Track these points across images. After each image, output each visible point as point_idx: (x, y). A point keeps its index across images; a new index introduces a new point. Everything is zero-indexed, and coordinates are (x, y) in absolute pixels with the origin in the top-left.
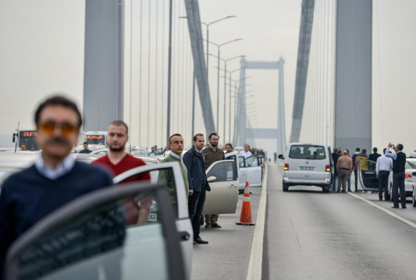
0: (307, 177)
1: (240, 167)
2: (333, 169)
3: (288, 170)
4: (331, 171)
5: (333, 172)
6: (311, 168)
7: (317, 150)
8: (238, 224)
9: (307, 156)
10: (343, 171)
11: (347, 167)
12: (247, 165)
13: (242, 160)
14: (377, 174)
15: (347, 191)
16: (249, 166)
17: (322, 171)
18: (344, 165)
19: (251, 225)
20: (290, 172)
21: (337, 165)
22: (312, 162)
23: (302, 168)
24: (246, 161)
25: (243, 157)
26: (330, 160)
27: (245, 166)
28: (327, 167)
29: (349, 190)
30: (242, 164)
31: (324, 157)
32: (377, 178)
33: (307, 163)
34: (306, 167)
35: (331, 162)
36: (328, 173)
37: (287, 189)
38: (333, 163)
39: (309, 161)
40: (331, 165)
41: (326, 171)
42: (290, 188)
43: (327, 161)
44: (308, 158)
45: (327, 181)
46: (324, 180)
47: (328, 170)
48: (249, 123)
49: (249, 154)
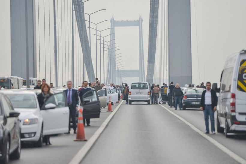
0: (139, 97)
1: (108, 93)
2: (151, 93)
3: (131, 94)
4: (150, 94)
5: (151, 95)
6: (141, 93)
7: (144, 85)
8: (107, 111)
9: (139, 88)
10: (155, 94)
11: (157, 92)
12: (111, 92)
13: (109, 90)
14: (167, 94)
15: (158, 103)
16: (113, 93)
17: (146, 94)
18: (156, 91)
19: (111, 111)
20: (132, 95)
21: (153, 92)
22: (142, 91)
23: (137, 93)
24: (111, 91)
25: (110, 89)
26: (150, 89)
27: (110, 93)
28: (148, 93)
29: (160, 103)
30: (109, 92)
31: (147, 88)
32: (168, 96)
33: (139, 91)
34: (139, 93)
35: (150, 90)
36: (149, 95)
37: (131, 103)
38: (151, 91)
39: (140, 90)
40: (150, 91)
41: (148, 94)
42: (132, 103)
43: (148, 90)
44: (139, 89)
45: (148, 99)
46: (147, 98)
47: (149, 94)
48: (117, 67)
49: (113, 87)
